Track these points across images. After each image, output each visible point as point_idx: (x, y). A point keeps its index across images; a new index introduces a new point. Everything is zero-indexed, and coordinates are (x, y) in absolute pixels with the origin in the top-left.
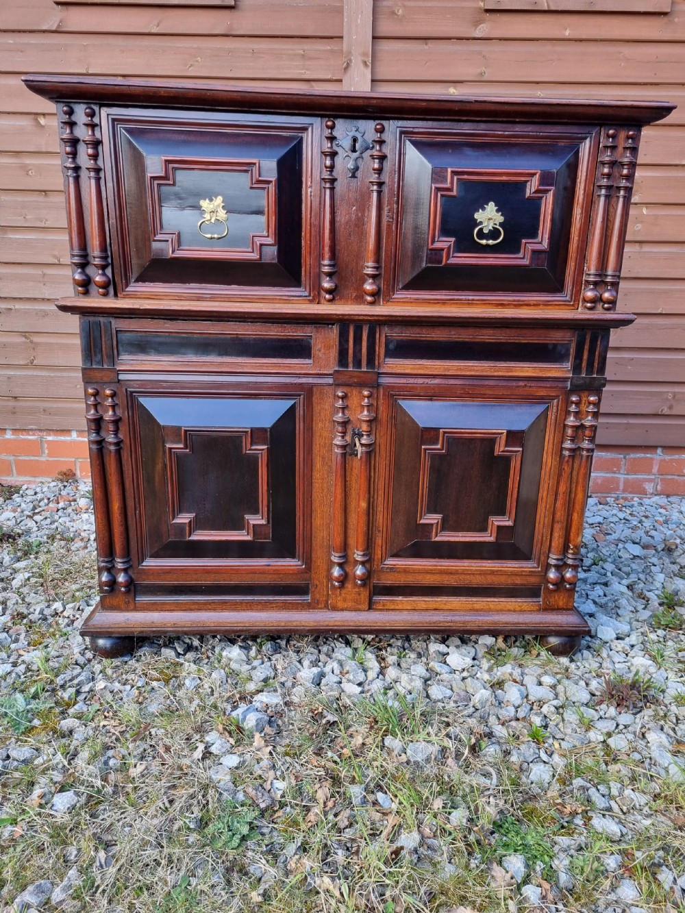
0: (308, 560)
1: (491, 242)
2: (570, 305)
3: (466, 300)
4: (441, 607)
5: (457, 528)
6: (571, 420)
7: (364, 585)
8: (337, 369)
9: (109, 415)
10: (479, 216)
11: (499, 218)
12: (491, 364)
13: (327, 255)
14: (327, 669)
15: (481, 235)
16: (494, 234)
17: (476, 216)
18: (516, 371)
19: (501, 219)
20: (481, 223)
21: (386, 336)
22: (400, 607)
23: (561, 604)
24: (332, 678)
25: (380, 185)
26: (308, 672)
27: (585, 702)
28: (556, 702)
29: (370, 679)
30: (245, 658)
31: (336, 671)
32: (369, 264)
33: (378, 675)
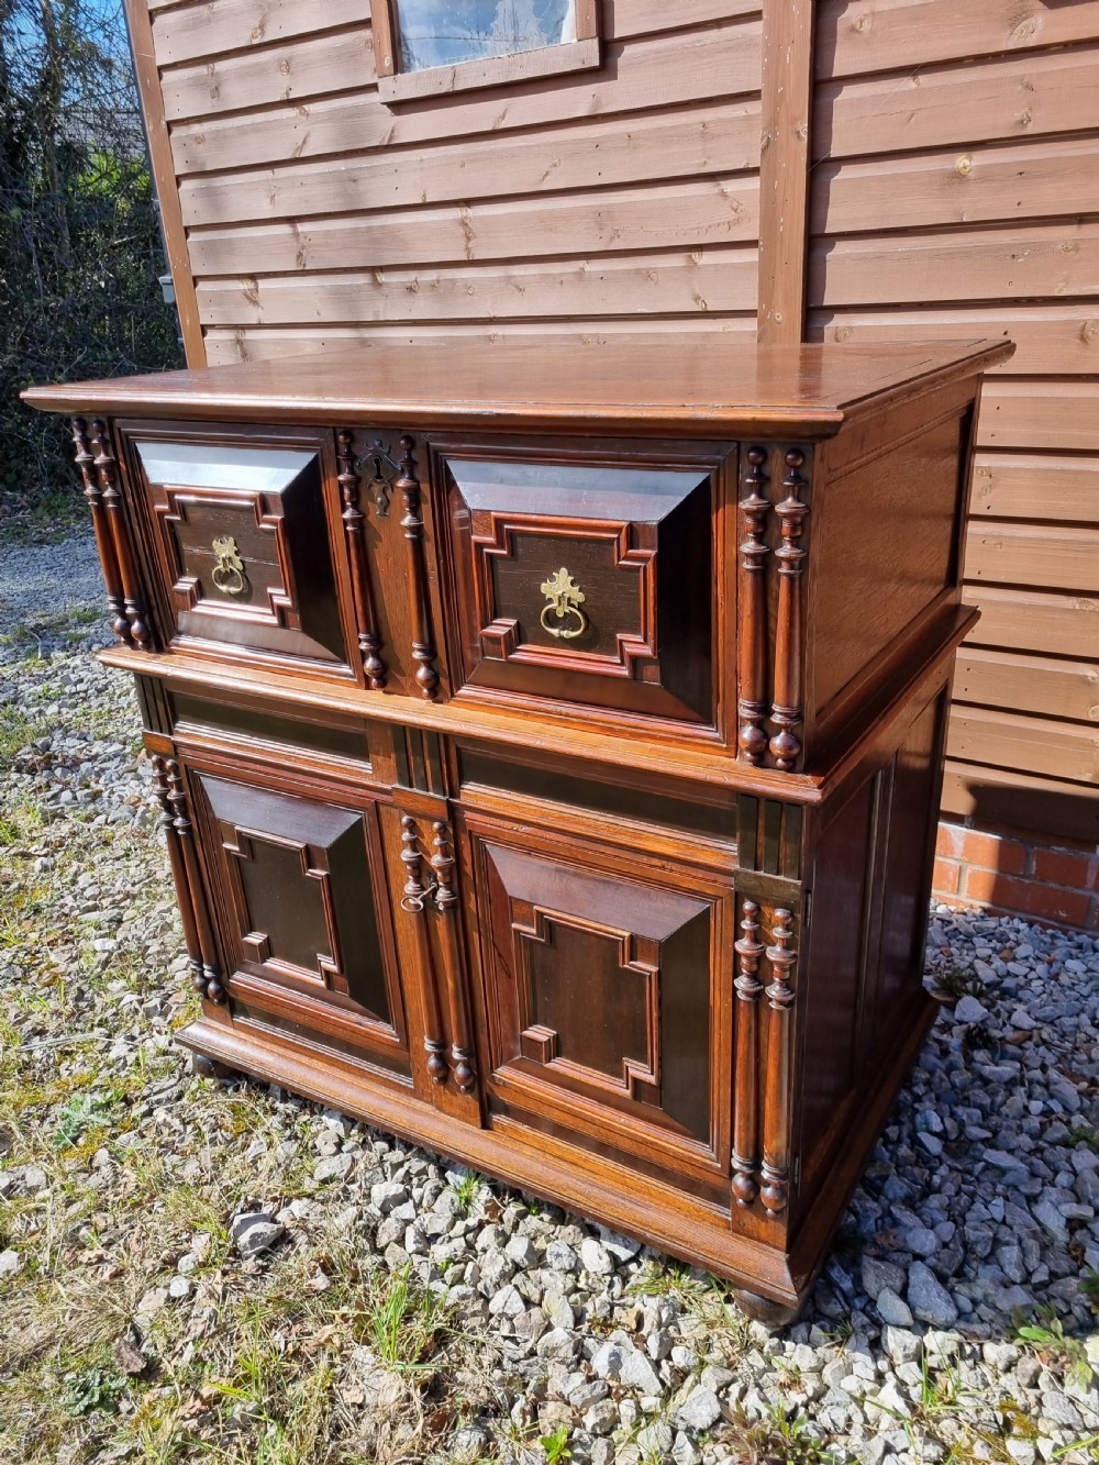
0: (404, 1030)
1: (566, 633)
2: (720, 749)
3: (557, 713)
4: (580, 1163)
5: (579, 1058)
6: (744, 947)
7: (469, 1089)
8: (397, 786)
9: (173, 795)
10: (546, 588)
11: (577, 596)
12: (610, 818)
13: (361, 626)
15: (552, 619)
17: (543, 588)
18: (648, 839)
19: (579, 597)
20: (550, 600)
21: (458, 749)
23: (763, 1234)
24: (406, 1211)
25: (417, 530)
26: (384, 1189)
27: (699, 1426)
28: (649, 1402)
29: (452, 1234)
30: (342, 1134)
31: (425, 1203)
32: (416, 645)
33: (468, 1230)
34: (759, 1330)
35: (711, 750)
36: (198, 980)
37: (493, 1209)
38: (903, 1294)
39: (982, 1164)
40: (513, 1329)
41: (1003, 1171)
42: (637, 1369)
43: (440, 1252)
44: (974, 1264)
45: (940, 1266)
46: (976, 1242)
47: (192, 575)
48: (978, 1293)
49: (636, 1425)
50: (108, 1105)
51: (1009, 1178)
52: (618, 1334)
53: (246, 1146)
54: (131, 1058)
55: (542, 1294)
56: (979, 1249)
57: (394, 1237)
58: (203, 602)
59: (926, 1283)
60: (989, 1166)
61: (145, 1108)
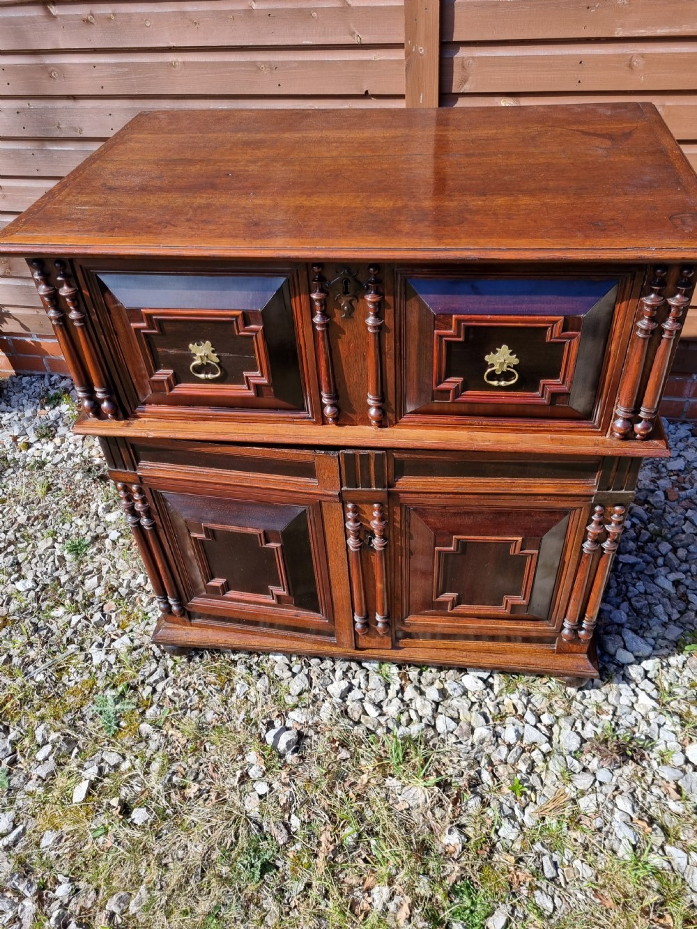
0: (331, 617)
1: (503, 383)
2: (597, 432)
4: (458, 647)
6: (592, 528)
9: (139, 506)
10: (490, 358)
11: (514, 360)
13: (324, 389)
14: (355, 682)
15: (493, 376)
16: (507, 375)
17: (487, 358)
20: (492, 365)
22: (421, 646)
23: (575, 650)
24: (356, 694)
26: (337, 687)
27: (574, 750)
28: (545, 747)
29: (389, 697)
30: (288, 662)
31: (363, 686)
32: (370, 396)
33: (398, 693)
34: (571, 691)
35: (589, 433)
36: (164, 607)
37: (404, 677)
38: (625, 648)
39: (621, 565)
40: (457, 737)
41: (633, 566)
42: (531, 735)
43: (392, 709)
44: (645, 619)
45: (633, 627)
46: (641, 609)
47: (166, 367)
48: (655, 634)
49: (545, 761)
50: (122, 695)
51: (637, 568)
52: (509, 720)
53: (233, 690)
54: (112, 658)
55: (459, 713)
56: (644, 611)
57: (361, 712)
58: (179, 386)
59: (633, 638)
60: (624, 564)
61: (149, 689)
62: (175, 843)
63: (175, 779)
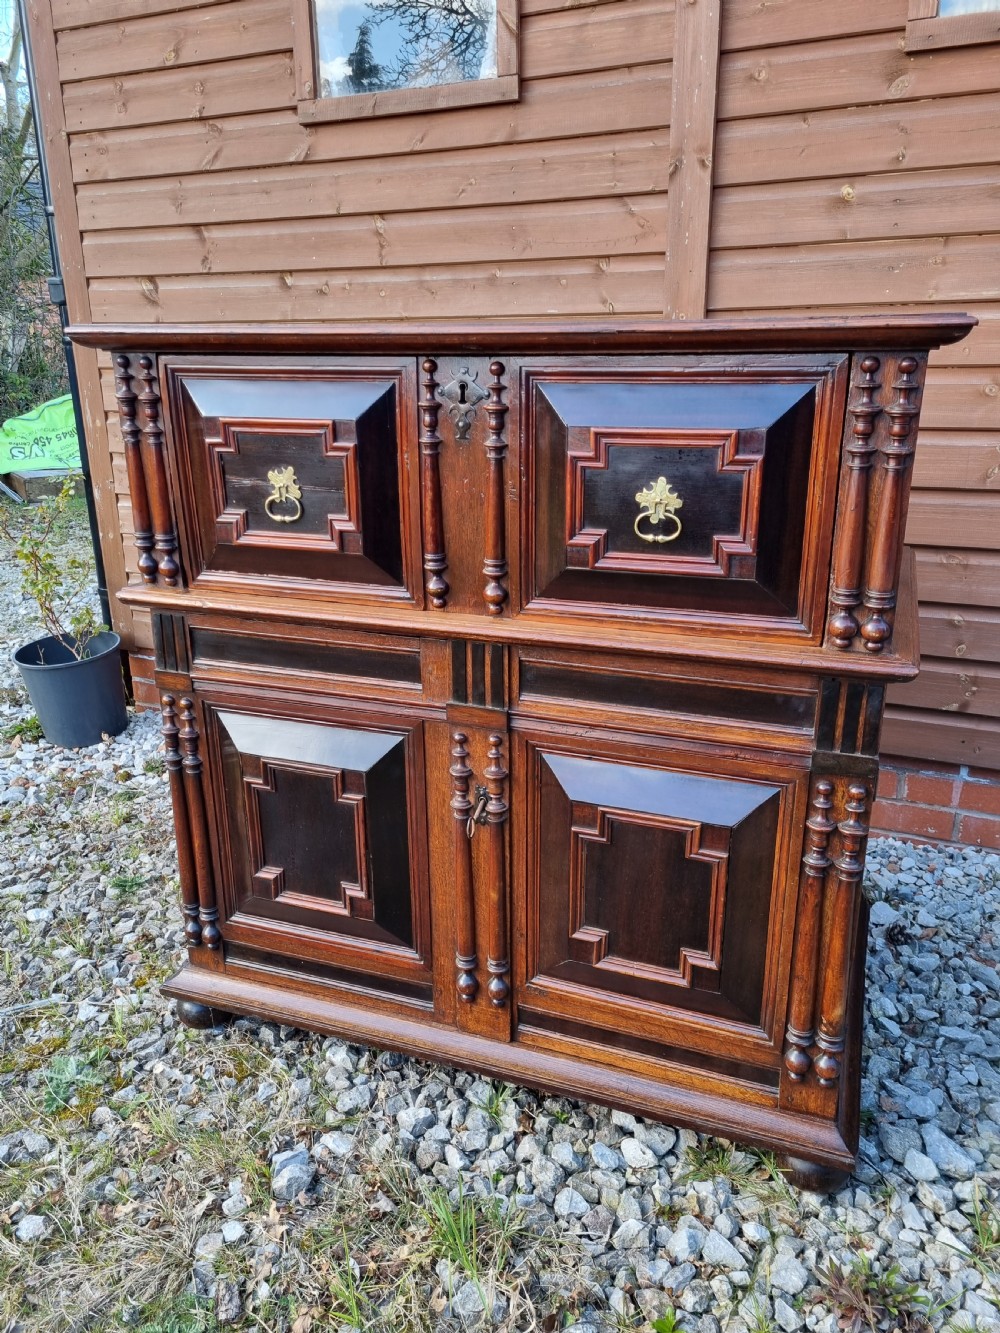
0: (428, 954)
1: (661, 538)
3: (634, 619)
4: (617, 1063)
5: (631, 954)
6: (817, 822)
7: (502, 1005)
8: (451, 702)
9: (185, 732)
10: (643, 498)
12: (682, 717)
13: (430, 546)
14: (443, 1115)
15: (645, 525)
16: (666, 526)
17: (639, 497)
18: (721, 732)
19: (677, 503)
20: (646, 509)
21: (521, 662)
22: (557, 1048)
23: (812, 1106)
24: (440, 1132)
25: (500, 450)
26: (412, 1114)
27: (792, 1291)
28: (740, 1277)
29: (491, 1147)
30: (350, 1068)
31: (454, 1122)
32: (489, 561)
33: (506, 1144)
34: (811, 1200)
35: (796, 640)
36: (190, 927)
37: (526, 1118)
38: (924, 1150)
39: (941, 1040)
40: (585, 1227)
41: (962, 1044)
42: (718, 1248)
43: (489, 1165)
44: (971, 1122)
45: (945, 1126)
46: (966, 1103)
47: (238, 506)
48: (985, 1146)
49: (734, 1298)
50: (93, 1064)
51: (969, 1048)
52: (686, 1220)
53: (254, 1090)
54: (103, 1018)
55: (599, 1193)
56: (970, 1108)
57: (437, 1157)
58: (249, 532)
59: (941, 1140)
60: (949, 1040)
61: (133, 1064)
62: (64, 1277)
63: (109, 1187)
